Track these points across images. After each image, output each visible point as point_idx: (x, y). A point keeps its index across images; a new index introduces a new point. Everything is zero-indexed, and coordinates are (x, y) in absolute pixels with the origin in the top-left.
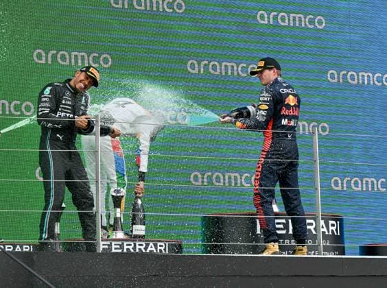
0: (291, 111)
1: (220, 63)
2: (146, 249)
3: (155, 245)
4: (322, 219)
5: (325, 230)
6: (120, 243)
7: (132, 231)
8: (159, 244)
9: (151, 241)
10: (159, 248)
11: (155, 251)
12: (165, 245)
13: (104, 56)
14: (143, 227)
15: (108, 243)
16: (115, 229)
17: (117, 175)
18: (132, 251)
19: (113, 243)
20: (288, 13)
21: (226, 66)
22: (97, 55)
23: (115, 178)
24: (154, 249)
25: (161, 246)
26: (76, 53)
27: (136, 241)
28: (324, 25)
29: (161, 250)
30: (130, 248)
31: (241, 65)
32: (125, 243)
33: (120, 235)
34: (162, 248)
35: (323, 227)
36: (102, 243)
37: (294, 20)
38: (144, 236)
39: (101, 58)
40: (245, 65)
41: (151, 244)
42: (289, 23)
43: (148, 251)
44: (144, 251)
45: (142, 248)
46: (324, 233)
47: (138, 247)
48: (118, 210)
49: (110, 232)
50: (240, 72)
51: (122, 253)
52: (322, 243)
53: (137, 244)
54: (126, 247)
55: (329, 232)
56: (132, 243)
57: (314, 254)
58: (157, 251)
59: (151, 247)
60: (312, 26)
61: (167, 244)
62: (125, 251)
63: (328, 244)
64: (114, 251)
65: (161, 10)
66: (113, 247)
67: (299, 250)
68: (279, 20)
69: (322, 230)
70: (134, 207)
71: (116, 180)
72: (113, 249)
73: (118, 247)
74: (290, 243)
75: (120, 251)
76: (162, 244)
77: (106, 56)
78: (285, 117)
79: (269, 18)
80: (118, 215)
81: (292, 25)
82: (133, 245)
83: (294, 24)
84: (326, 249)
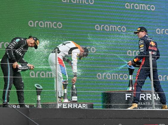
0: (153, 48)
1: (109, 26)
2: (78, 107)
3: (82, 105)
4: (154, 93)
5: (155, 98)
6: (67, 104)
7: (72, 99)
8: (83, 104)
9: (80, 103)
10: (83, 106)
11: (82, 108)
12: (86, 105)
13: (59, 23)
14: (76, 97)
15: (61, 104)
16: (64, 98)
17: (62, 75)
18: (72, 107)
19: (63, 104)
20: (139, 4)
21: (112, 27)
22: (56, 23)
23: (61, 76)
24: (81, 107)
25: (84, 105)
26: (47, 22)
27: (73, 103)
28: (154, 9)
29: (84, 107)
30: (71, 106)
31: (119, 27)
32: (69, 104)
33: (66, 101)
34: (84, 106)
35: (154, 97)
36: (58, 104)
37: (141, 7)
38: (77, 101)
39: (58, 24)
40: (120, 27)
41: (80, 105)
42: (139, 8)
43: (78, 108)
44: (77, 107)
45: (76, 106)
46: (155, 99)
47: (74, 106)
48: (65, 90)
49: (62, 99)
50: (118, 30)
51: (67, 109)
52: (154, 104)
53: (74, 104)
54: (69, 106)
55: (157, 99)
56: (72, 104)
57: (151, 109)
58: (82, 107)
59: (80, 106)
60: (149, 10)
61: (87, 104)
62: (69, 107)
63: (157, 104)
64: (64, 107)
65: (83, 3)
66: (64, 106)
67: (164, 107)
68: (135, 7)
69: (154, 98)
70: (72, 88)
71: (62, 77)
72: (63, 106)
73: (66, 106)
74: (140, 104)
75: (66, 107)
76: (85, 104)
77: (60, 23)
78: (150, 50)
79: (130, 6)
80: (66, 92)
81: (140, 9)
82: (72, 105)
83: (141, 8)
84: (156, 106)
